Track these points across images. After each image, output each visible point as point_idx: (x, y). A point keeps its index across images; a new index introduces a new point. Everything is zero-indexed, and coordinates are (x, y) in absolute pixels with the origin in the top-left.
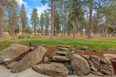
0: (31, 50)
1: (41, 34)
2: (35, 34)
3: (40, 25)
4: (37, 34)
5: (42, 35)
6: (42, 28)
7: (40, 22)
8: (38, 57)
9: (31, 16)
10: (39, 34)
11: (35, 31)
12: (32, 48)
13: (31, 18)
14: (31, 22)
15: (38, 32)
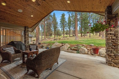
0: (63, 45)
1: (68, 35)
2: (64, 36)
3: (68, 27)
4: (65, 35)
5: (70, 36)
6: (70, 30)
7: (68, 24)
8: (66, 48)
9: (60, 21)
10: (67, 36)
11: (63, 33)
12: (63, 44)
13: (60, 23)
14: (60, 26)
15: (67, 34)
